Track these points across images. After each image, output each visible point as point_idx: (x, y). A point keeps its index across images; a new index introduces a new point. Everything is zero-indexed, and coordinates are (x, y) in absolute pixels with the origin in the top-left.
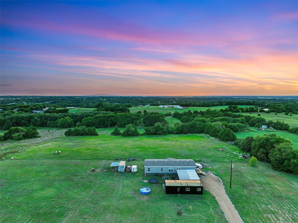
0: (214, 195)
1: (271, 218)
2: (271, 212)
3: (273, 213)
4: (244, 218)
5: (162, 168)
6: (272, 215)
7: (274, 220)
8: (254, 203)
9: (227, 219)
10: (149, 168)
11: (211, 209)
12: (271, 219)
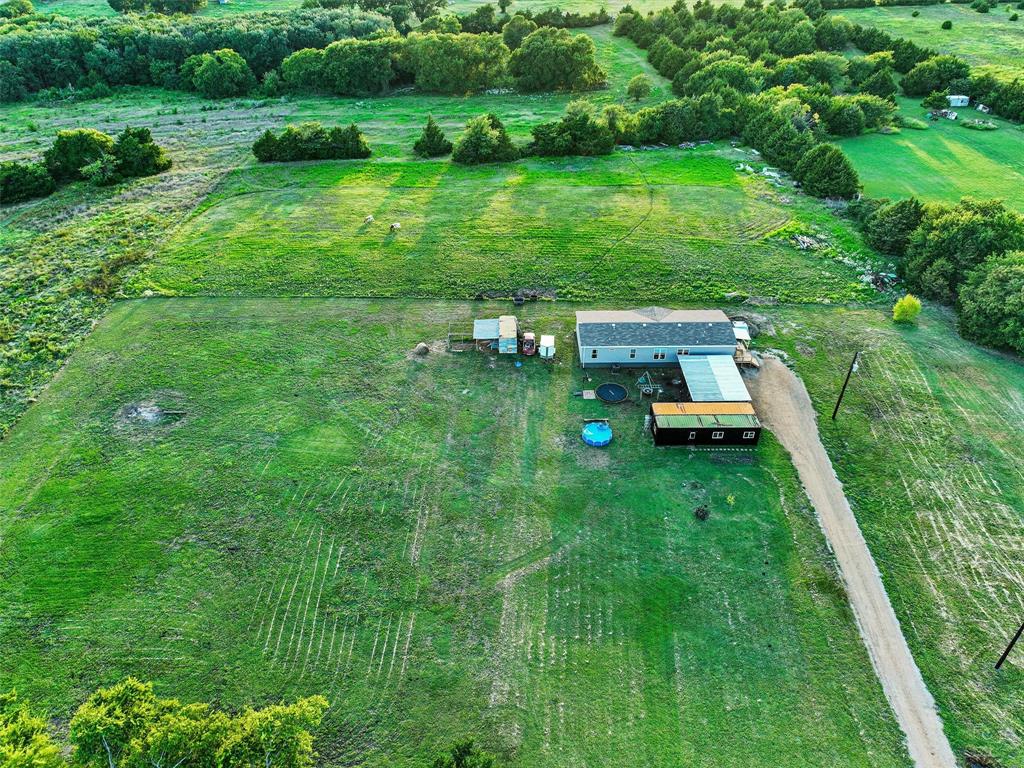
0: (789, 448)
1: (934, 525)
2: (936, 504)
3: (940, 506)
4: (865, 525)
5: (633, 351)
6: (939, 513)
7: (940, 529)
8: (894, 476)
9: (823, 531)
10: (595, 351)
11: (782, 499)
12: (932, 527)
